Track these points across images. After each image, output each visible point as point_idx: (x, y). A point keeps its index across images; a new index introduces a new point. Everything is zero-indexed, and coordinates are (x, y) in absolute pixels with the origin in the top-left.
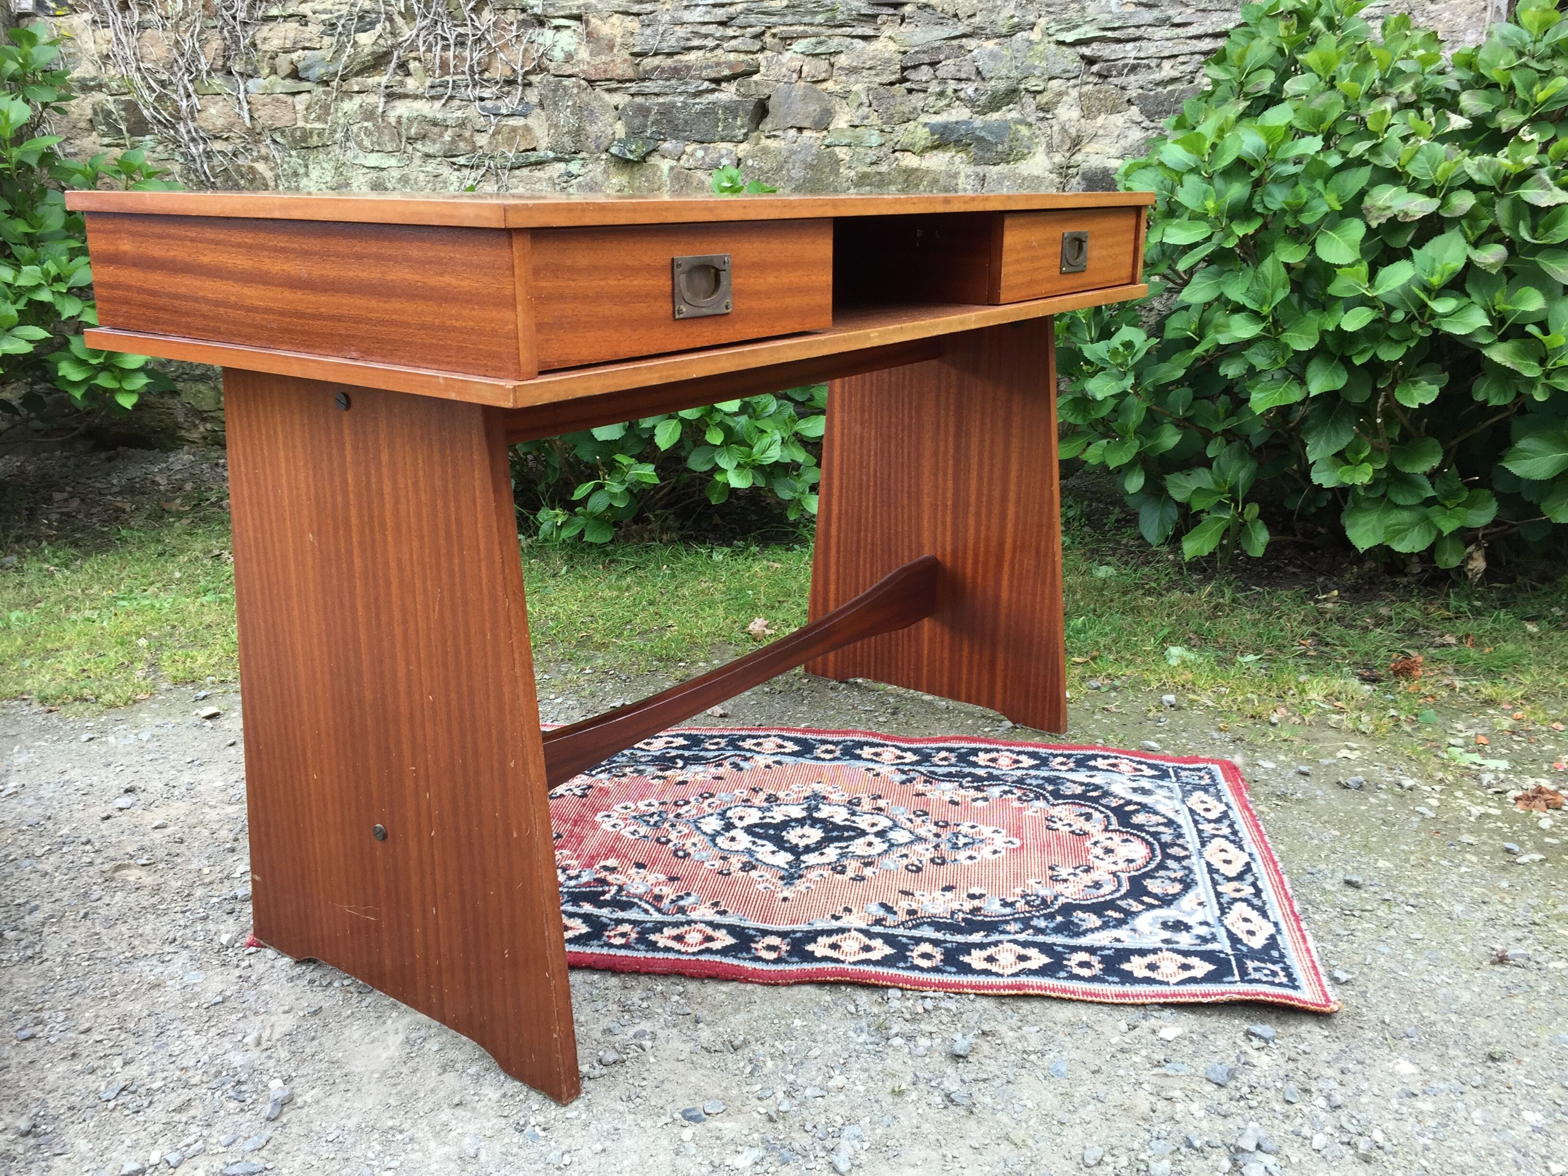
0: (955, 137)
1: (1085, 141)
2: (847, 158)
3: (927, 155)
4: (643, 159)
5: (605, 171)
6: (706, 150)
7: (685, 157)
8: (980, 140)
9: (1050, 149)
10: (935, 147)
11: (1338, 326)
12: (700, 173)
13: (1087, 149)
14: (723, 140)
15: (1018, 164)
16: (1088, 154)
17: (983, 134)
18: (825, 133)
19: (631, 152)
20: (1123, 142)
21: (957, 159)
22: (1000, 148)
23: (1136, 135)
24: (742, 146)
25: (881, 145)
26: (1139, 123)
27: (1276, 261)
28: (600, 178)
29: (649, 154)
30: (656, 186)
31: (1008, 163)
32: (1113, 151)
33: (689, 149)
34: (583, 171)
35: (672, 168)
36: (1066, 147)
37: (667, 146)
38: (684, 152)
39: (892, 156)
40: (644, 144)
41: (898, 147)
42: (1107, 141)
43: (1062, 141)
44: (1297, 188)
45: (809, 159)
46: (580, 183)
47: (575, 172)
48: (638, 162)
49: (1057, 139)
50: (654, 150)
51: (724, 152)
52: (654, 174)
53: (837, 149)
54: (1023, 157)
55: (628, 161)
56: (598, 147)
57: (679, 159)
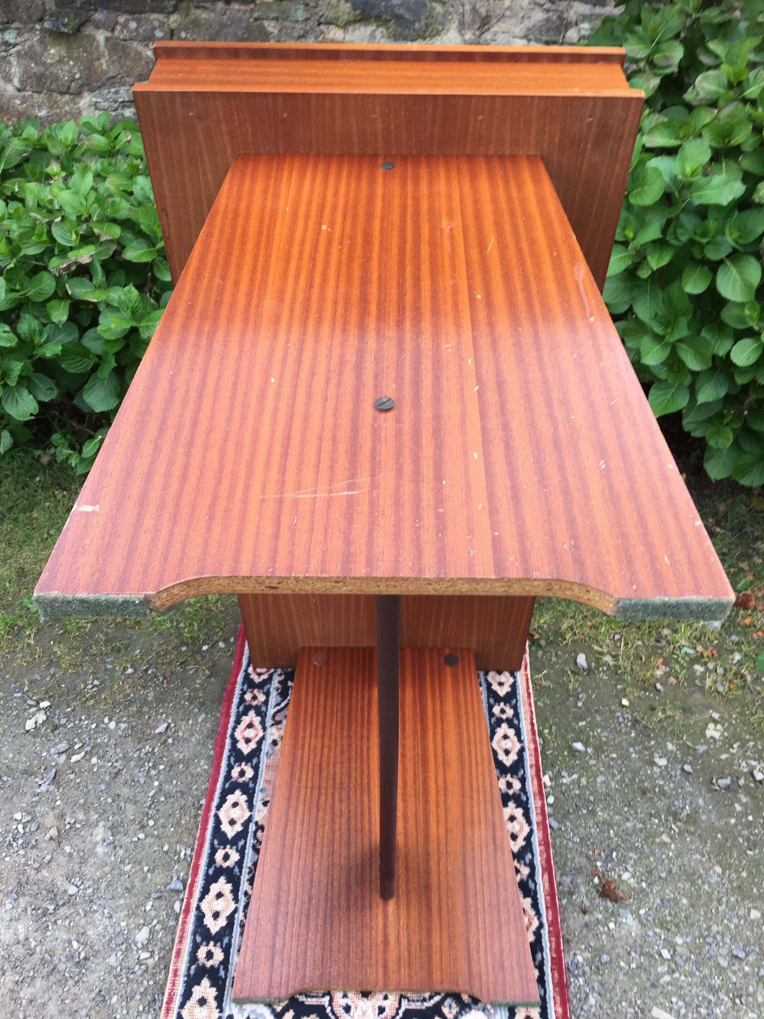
0: (375, 12)
1: (494, 21)
2: (276, 31)
3: (350, 28)
4: (78, 30)
5: (42, 41)
6: (138, 21)
7: (119, 28)
8: (399, 18)
9: (462, 27)
10: (355, 22)
11: (728, 354)
12: (135, 44)
13: (495, 29)
14: (153, 11)
15: (434, 40)
16: (495, 34)
17: (401, 11)
18: (252, 6)
19: (65, 25)
20: (528, 23)
21: (378, 34)
22: (417, 25)
23: (539, 16)
24: (173, 18)
25: (307, 19)
26: (542, 5)
27: (681, 290)
28: (38, 48)
29: (83, 24)
30: (95, 56)
31: (424, 39)
32: (519, 30)
33: (122, 19)
34: (19, 40)
35: (107, 39)
36: (477, 26)
37: (99, 16)
38: (117, 23)
39: (317, 29)
40: (76, 15)
41: (323, 20)
42: (513, 21)
43: (473, 21)
44: (706, 222)
45: (240, 33)
46: (18, 53)
47: (12, 41)
48: (74, 34)
49: (468, 18)
50: (88, 20)
51: (156, 24)
52: (91, 45)
53: (266, 23)
54: (438, 33)
55: (62, 34)
56: (30, 17)
57: (113, 30)
